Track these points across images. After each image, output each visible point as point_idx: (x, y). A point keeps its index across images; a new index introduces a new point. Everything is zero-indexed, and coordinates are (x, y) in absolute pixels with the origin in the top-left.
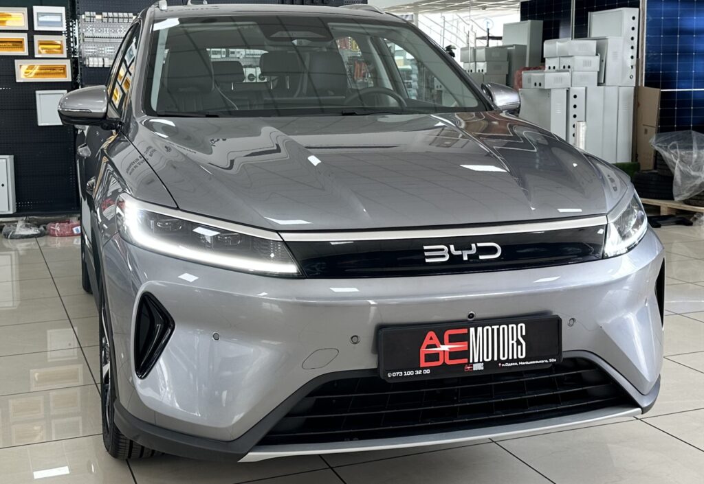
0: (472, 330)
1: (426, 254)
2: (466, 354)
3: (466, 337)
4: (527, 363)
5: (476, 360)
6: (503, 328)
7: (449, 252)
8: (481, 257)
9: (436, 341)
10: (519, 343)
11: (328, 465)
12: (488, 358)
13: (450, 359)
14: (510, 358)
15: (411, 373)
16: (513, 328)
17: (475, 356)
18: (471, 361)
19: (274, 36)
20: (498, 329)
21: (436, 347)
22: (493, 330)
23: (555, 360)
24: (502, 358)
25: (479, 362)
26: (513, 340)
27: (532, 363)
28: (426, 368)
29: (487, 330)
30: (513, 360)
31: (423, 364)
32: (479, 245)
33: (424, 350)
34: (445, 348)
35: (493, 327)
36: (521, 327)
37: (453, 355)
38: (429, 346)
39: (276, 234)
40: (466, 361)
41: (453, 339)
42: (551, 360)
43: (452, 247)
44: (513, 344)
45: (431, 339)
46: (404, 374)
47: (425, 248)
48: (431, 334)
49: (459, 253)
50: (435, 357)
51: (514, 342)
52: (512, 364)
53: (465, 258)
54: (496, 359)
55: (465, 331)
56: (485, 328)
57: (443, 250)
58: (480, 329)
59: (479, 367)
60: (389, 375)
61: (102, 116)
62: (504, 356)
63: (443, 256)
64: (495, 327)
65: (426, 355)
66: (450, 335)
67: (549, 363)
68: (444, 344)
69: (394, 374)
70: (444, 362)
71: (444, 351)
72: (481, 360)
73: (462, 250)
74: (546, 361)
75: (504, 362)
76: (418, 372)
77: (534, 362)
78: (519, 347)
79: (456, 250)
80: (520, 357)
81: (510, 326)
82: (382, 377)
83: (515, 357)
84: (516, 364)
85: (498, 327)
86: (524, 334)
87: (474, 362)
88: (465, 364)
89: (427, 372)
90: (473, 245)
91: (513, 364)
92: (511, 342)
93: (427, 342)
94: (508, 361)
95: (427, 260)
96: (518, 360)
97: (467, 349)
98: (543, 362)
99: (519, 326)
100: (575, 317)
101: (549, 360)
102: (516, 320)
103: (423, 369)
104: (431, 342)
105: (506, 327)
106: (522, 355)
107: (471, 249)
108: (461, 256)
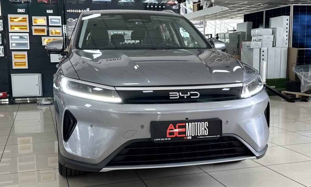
0: (187, 124)
1: (170, 95)
2: (185, 133)
3: (185, 127)
4: (208, 137)
5: (189, 135)
6: (199, 124)
7: (179, 95)
8: (192, 97)
9: (173, 127)
10: (205, 129)
11: (141, 178)
12: (193, 134)
13: (178, 134)
14: (202, 135)
15: (163, 139)
16: (203, 123)
17: (188, 133)
18: (187, 135)
19: (128, 21)
20: (197, 124)
21: (173, 130)
22: (195, 124)
23: (219, 136)
24: (198, 135)
25: (190, 136)
26: (203, 128)
27: (210, 137)
28: (169, 138)
29: (193, 124)
30: (203, 136)
31: (168, 136)
32: (191, 92)
33: (168, 131)
34: (177, 130)
36: (206, 123)
37: (180, 133)
38: (170, 130)
39: (114, 88)
40: (185, 135)
41: (180, 127)
42: (218, 136)
43: (180, 93)
44: (203, 130)
45: (171, 127)
46: (160, 139)
47: (170, 93)
48: (171, 125)
49: (183, 95)
50: (173, 133)
51: (203, 129)
52: (202, 137)
53: (185, 97)
54: (196, 135)
55: (184, 124)
57: (177, 94)
58: (190, 124)
59: (190, 138)
60: (155, 140)
61: (61, 50)
62: (199, 134)
63: (177, 96)
64: (196, 123)
65: (169, 133)
66: (178, 126)
67: (217, 137)
68: (176, 129)
69: (157, 140)
70: (176, 136)
71: (176, 132)
72: (191, 135)
73: (184, 94)
75: (199, 136)
76: (166, 139)
77: (211, 137)
78: (205, 131)
79: (182, 94)
81: (202, 123)
82: (152, 141)
83: (204, 134)
84: (204, 137)
86: (207, 126)
87: (188, 136)
88: (184, 136)
89: (169, 139)
90: (189, 93)
91: (203, 137)
92: (202, 129)
93: (169, 128)
94: (201, 136)
95: (171, 98)
96: (205, 136)
97: (185, 131)
98: (215, 136)
99: (205, 123)
100: (228, 121)
101: (217, 136)
102: (204, 121)
103: (168, 138)
104: (171, 128)
105: (200, 123)
106: (206, 134)
107: (188, 94)
108: (184, 96)
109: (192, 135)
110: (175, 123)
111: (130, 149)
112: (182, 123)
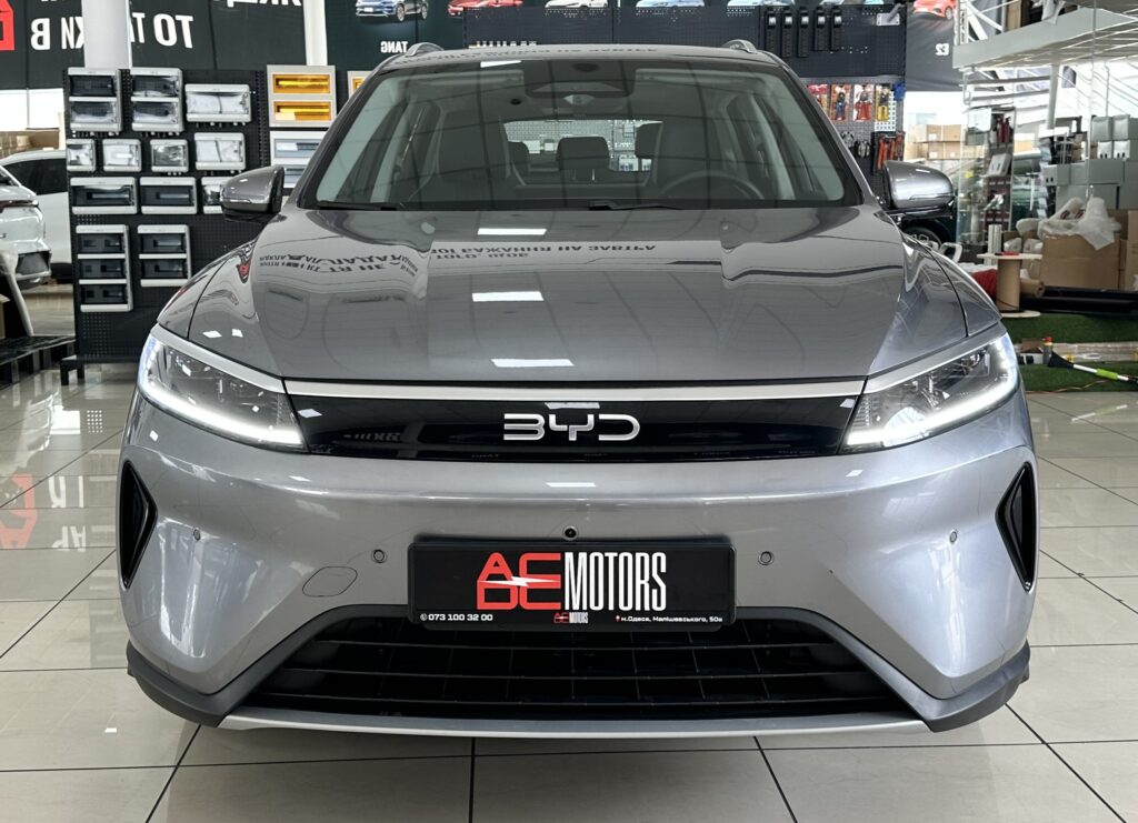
0: (569, 556)
1: (507, 426)
2: (557, 595)
3: (558, 568)
4: (667, 619)
5: (576, 607)
6: (626, 558)
7: (546, 426)
8: (602, 438)
9: (504, 568)
10: (653, 584)
12: (597, 604)
13: (529, 601)
14: (638, 608)
15: (460, 617)
16: (642, 558)
17: (573, 598)
18: (567, 607)
20: (616, 559)
21: (505, 579)
22: (606, 559)
23: (721, 620)
24: (622, 607)
25: (581, 610)
26: (642, 578)
27: (676, 619)
28: (487, 612)
29: (596, 558)
30: (642, 613)
31: (481, 604)
32: (602, 416)
33: (483, 583)
34: (521, 581)
35: (606, 554)
36: (659, 558)
37: (534, 594)
38: (491, 577)
39: (280, 382)
40: (557, 606)
41: (534, 568)
42: (711, 619)
43: (552, 418)
44: (642, 586)
45: (496, 564)
46: (447, 617)
47: (507, 416)
48: (496, 557)
49: (564, 428)
50: (504, 594)
51: (645, 582)
52: (639, 619)
54: (611, 607)
55: (557, 557)
56: (593, 556)
57: (536, 421)
58: (583, 556)
59: (583, 618)
60: (423, 617)
62: (626, 604)
63: (535, 432)
64: (611, 556)
65: (486, 590)
66: (529, 562)
67: (709, 623)
68: (518, 576)
69: (432, 617)
70: (519, 604)
71: (519, 587)
72: (585, 608)
73: (568, 423)
74: (704, 620)
75: (626, 614)
76: (474, 618)
77: (680, 620)
78: (655, 592)
79: (558, 423)
80: (655, 607)
81: (638, 555)
82: (411, 620)
84: (647, 619)
85: (616, 554)
86: (663, 570)
87: (571, 610)
88: (556, 611)
89: (488, 617)
90: (591, 418)
91: (643, 619)
92: (639, 582)
93: (489, 569)
94: (633, 612)
95: (507, 437)
96: (652, 613)
97: (559, 587)
98: (697, 620)
99: (655, 556)
101: (708, 618)
102: (649, 545)
103: (480, 612)
104: (496, 571)
105: (630, 556)
106: (659, 605)
107: (585, 422)
108: (566, 433)
109: (593, 607)
110: (514, 551)
111: (341, 645)
112: (546, 553)
